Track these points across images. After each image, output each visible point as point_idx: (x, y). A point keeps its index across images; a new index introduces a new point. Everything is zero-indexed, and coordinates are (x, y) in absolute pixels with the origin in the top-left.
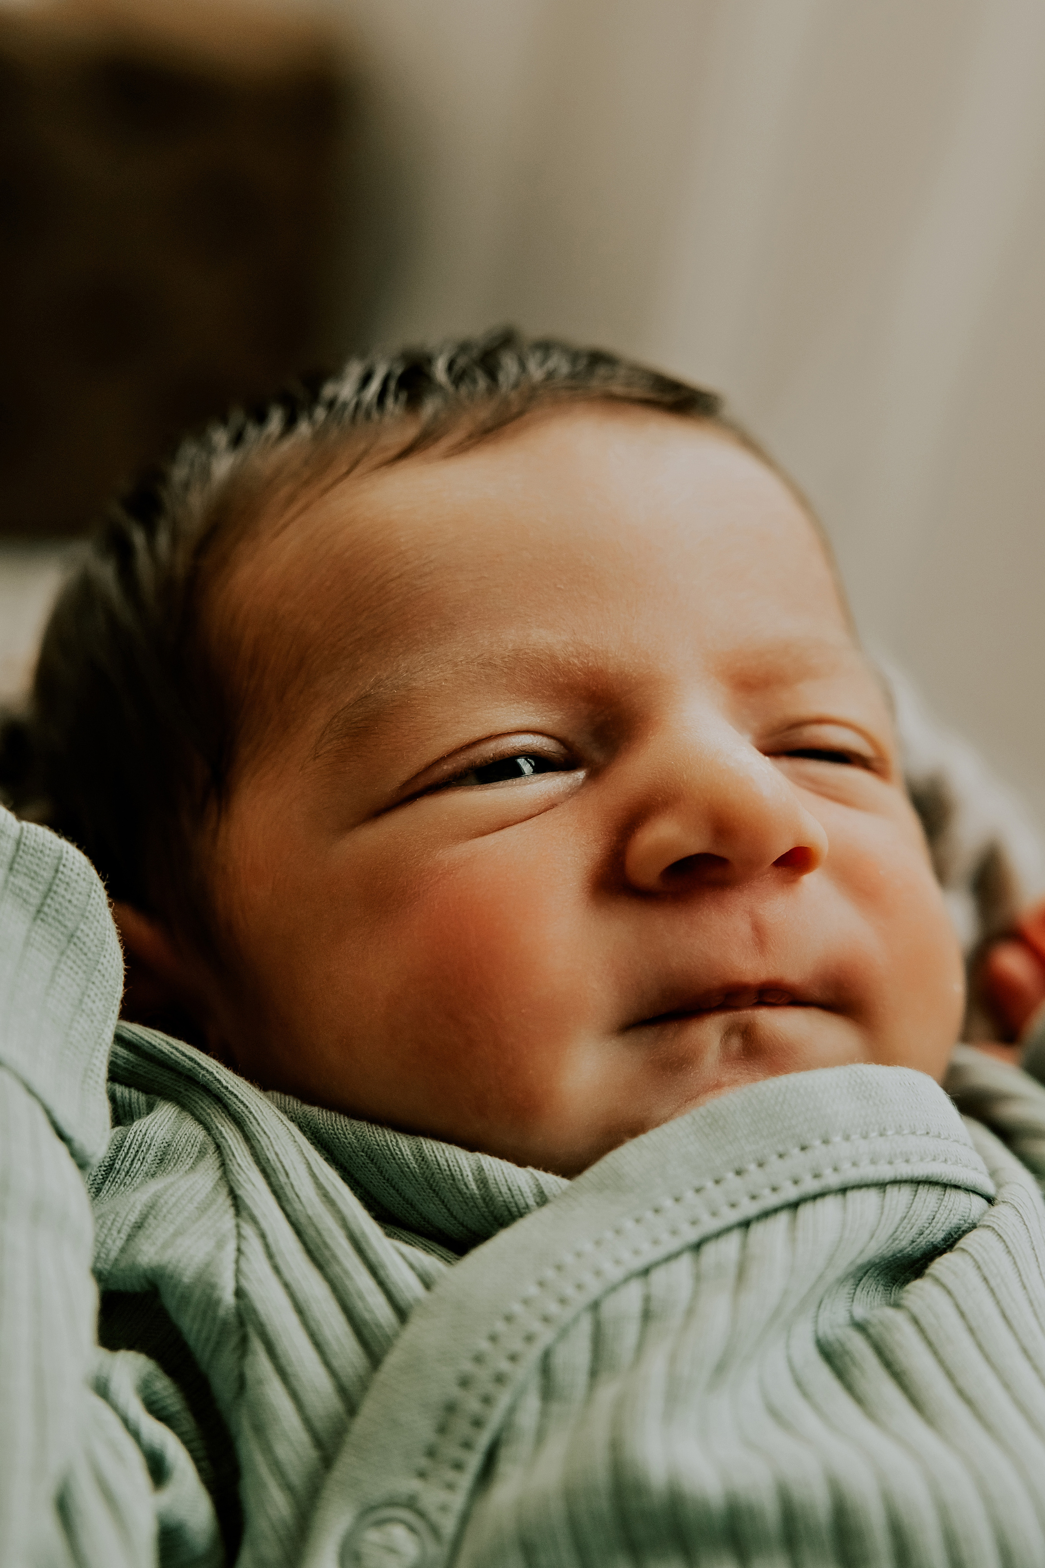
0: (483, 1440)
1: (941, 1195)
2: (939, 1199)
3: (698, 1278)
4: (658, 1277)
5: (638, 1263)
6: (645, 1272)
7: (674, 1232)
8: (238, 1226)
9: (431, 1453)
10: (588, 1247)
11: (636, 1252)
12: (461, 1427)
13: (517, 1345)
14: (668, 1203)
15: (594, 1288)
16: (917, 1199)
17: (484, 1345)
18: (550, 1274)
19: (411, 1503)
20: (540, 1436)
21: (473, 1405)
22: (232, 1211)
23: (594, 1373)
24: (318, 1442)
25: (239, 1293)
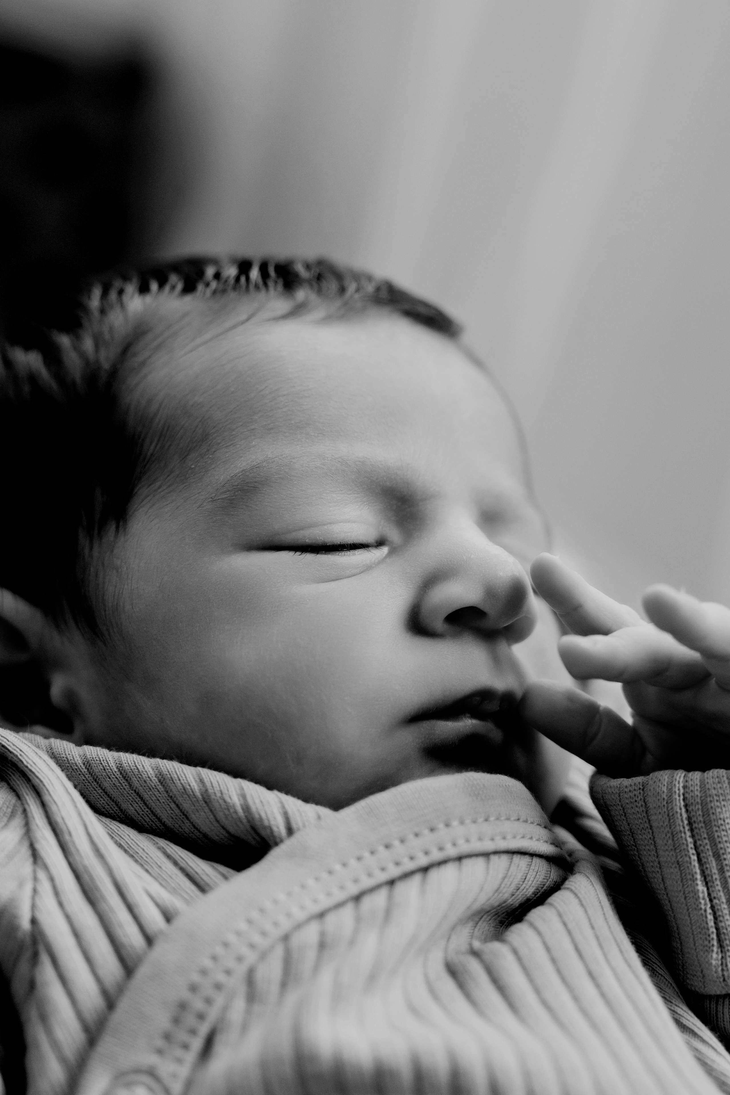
0: (204, 1029)
1: (530, 862)
2: (528, 865)
3: (358, 919)
4: (331, 919)
5: (316, 909)
6: (321, 915)
7: (342, 888)
8: (35, 872)
9: (167, 1037)
10: (282, 897)
11: (315, 901)
12: (190, 1020)
13: (231, 964)
14: (338, 867)
15: (286, 925)
16: (513, 865)
17: (208, 963)
18: (255, 915)
19: (151, 1073)
20: (245, 1027)
21: (198, 1004)
22: (30, 860)
23: (284, 985)
24: (86, 1028)
25: (34, 921)
